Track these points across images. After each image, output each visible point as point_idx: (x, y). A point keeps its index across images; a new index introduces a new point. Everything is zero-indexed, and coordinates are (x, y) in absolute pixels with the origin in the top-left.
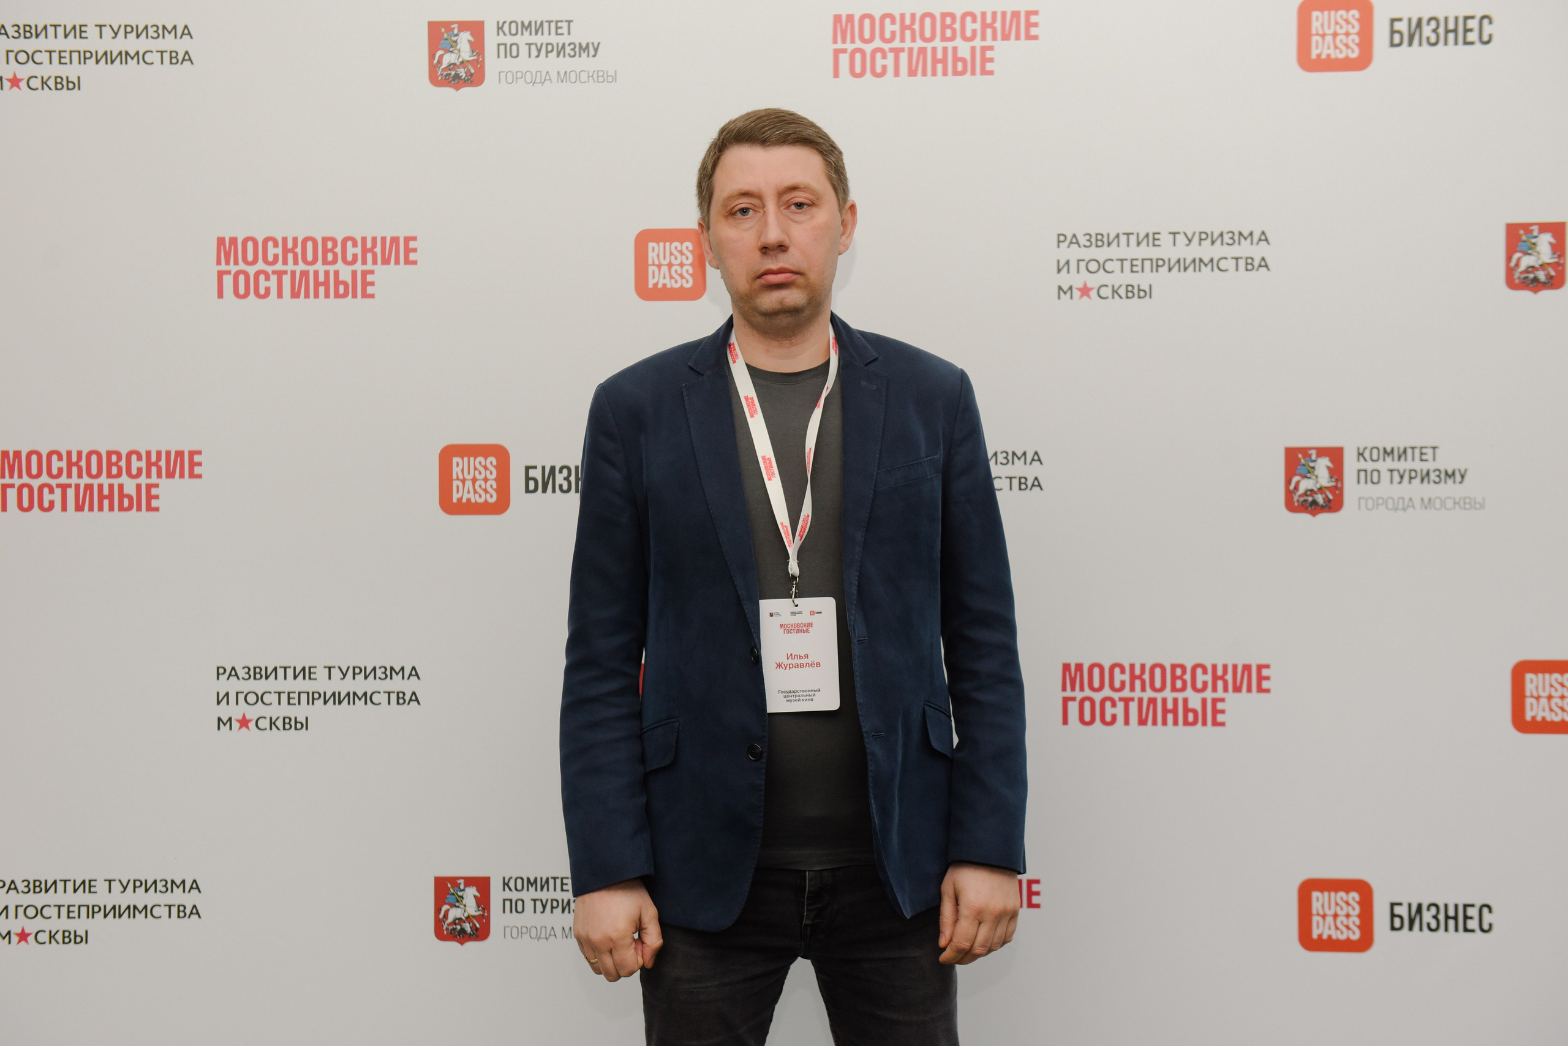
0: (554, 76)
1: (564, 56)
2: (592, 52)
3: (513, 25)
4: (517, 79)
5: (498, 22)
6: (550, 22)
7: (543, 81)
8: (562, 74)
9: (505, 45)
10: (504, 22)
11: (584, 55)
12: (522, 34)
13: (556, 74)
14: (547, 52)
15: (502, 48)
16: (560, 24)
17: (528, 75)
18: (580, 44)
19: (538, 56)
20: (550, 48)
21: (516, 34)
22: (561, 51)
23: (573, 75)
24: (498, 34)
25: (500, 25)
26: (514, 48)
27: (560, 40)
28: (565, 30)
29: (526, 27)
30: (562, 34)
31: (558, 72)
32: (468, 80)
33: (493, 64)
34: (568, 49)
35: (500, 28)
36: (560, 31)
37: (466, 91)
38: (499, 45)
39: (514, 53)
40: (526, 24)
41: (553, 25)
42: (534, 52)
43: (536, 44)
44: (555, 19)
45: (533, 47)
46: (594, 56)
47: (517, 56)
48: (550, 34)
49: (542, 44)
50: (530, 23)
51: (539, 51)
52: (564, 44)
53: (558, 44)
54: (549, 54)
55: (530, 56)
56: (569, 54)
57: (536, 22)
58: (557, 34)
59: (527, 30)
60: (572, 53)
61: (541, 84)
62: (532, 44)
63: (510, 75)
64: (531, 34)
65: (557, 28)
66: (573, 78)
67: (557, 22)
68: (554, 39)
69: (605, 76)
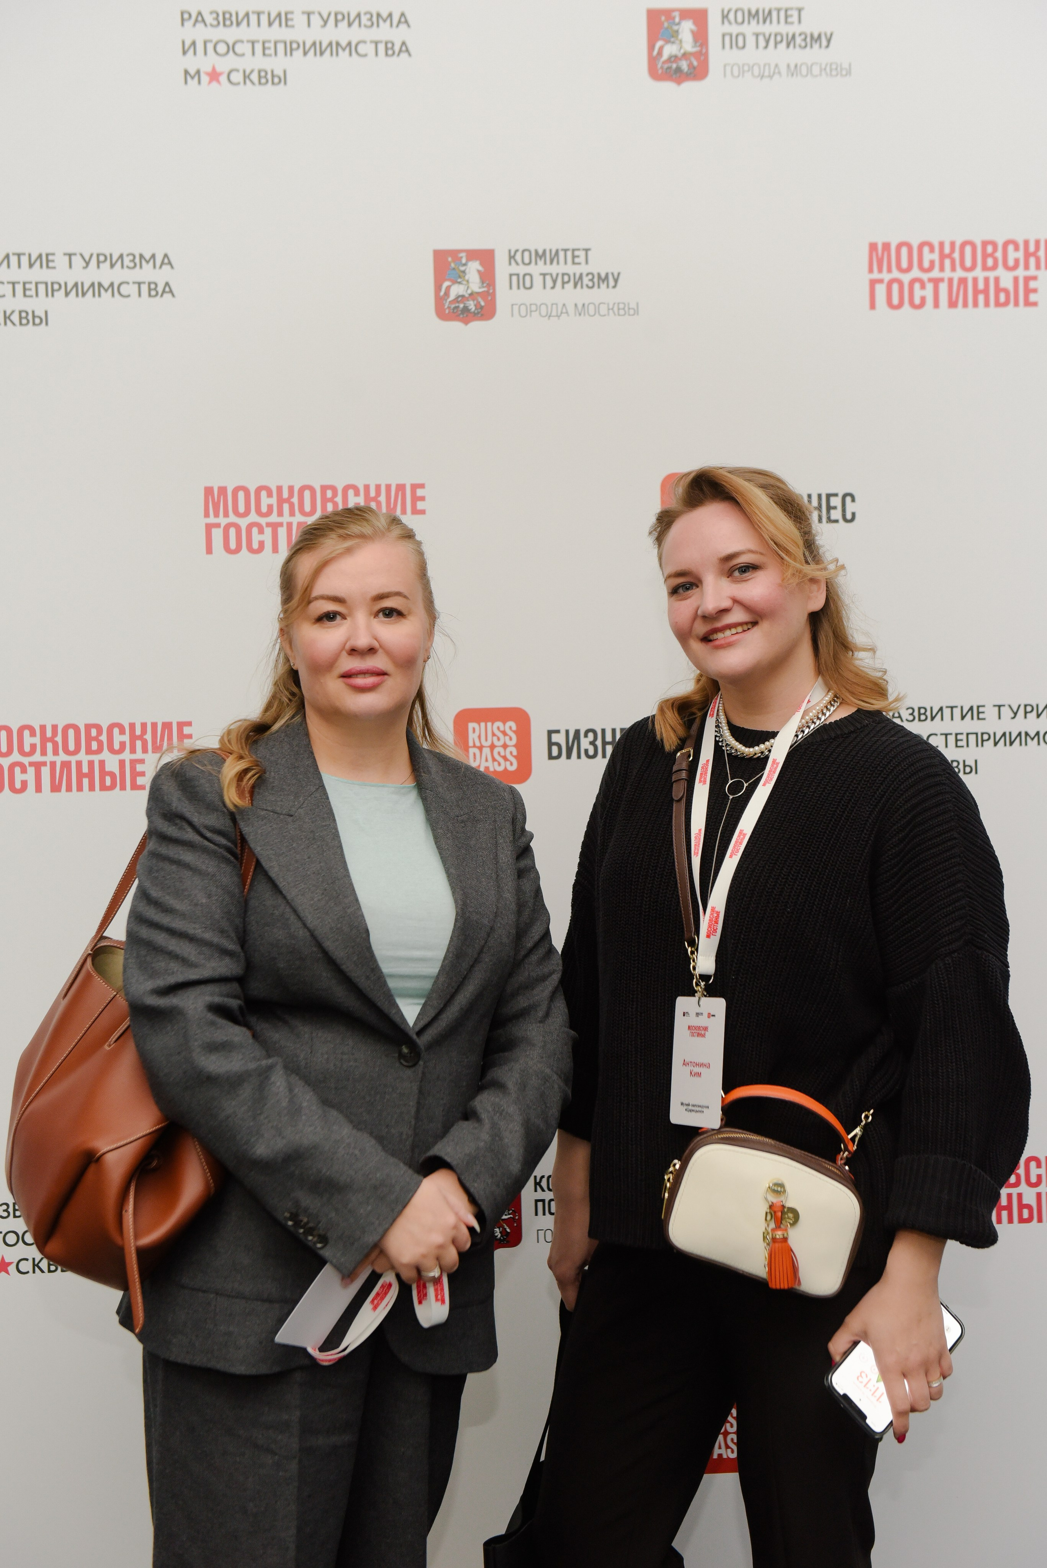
0: (571, 309)
1: (582, 287)
2: (612, 283)
3: (526, 254)
4: (531, 311)
5: (510, 251)
6: (566, 250)
7: (559, 314)
8: (580, 306)
9: (518, 275)
10: (517, 251)
11: (603, 286)
12: (536, 263)
13: (573, 306)
14: (564, 283)
15: (514, 278)
16: (576, 253)
17: (543, 308)
18: (599, 274)
19: (553, 288)
20: (566, 278)
21: (530, 263)
22: (578, 281)
23: (591, 307)
24: (510, 264)
25: (512, 254)
26: (528, 278)
27: (578, 270)
28: (582, 259)
29: (540, 256)
30: (579, 264)
31: (576, 305)
32: (478, 313)
33: (504, 295)
34: (586, 280)
35: (512, 257)
36: (577, 260)
37: (476, 326)
38: (511, 275)
39: (528, 284)
40: (540, 252)
41: (569, 254)
42: (549, 283)
43: (551, 275)
44: (571, 247)
45: (548, 278)
46: (614, 287)
47: (531, 287)
48: (566, 263)
49: (557, 275)
50: (544, 251)
51: (555, 282)
52: (581, 275)
53: (575, 275)
54: (566, 286)
55: (545, 287)
56: (587, 286)
57: (551, 251)
58: (574, 263)
59: (541, 259)
60: (590, 284)
61: (557, 318)
62: (547, 274)
63: (523, 308)
64: (545, 263)
65: (574, 257)
66: (592, 312)
67: (573, 250)
68: (571, 269)
69: (626, 309)
